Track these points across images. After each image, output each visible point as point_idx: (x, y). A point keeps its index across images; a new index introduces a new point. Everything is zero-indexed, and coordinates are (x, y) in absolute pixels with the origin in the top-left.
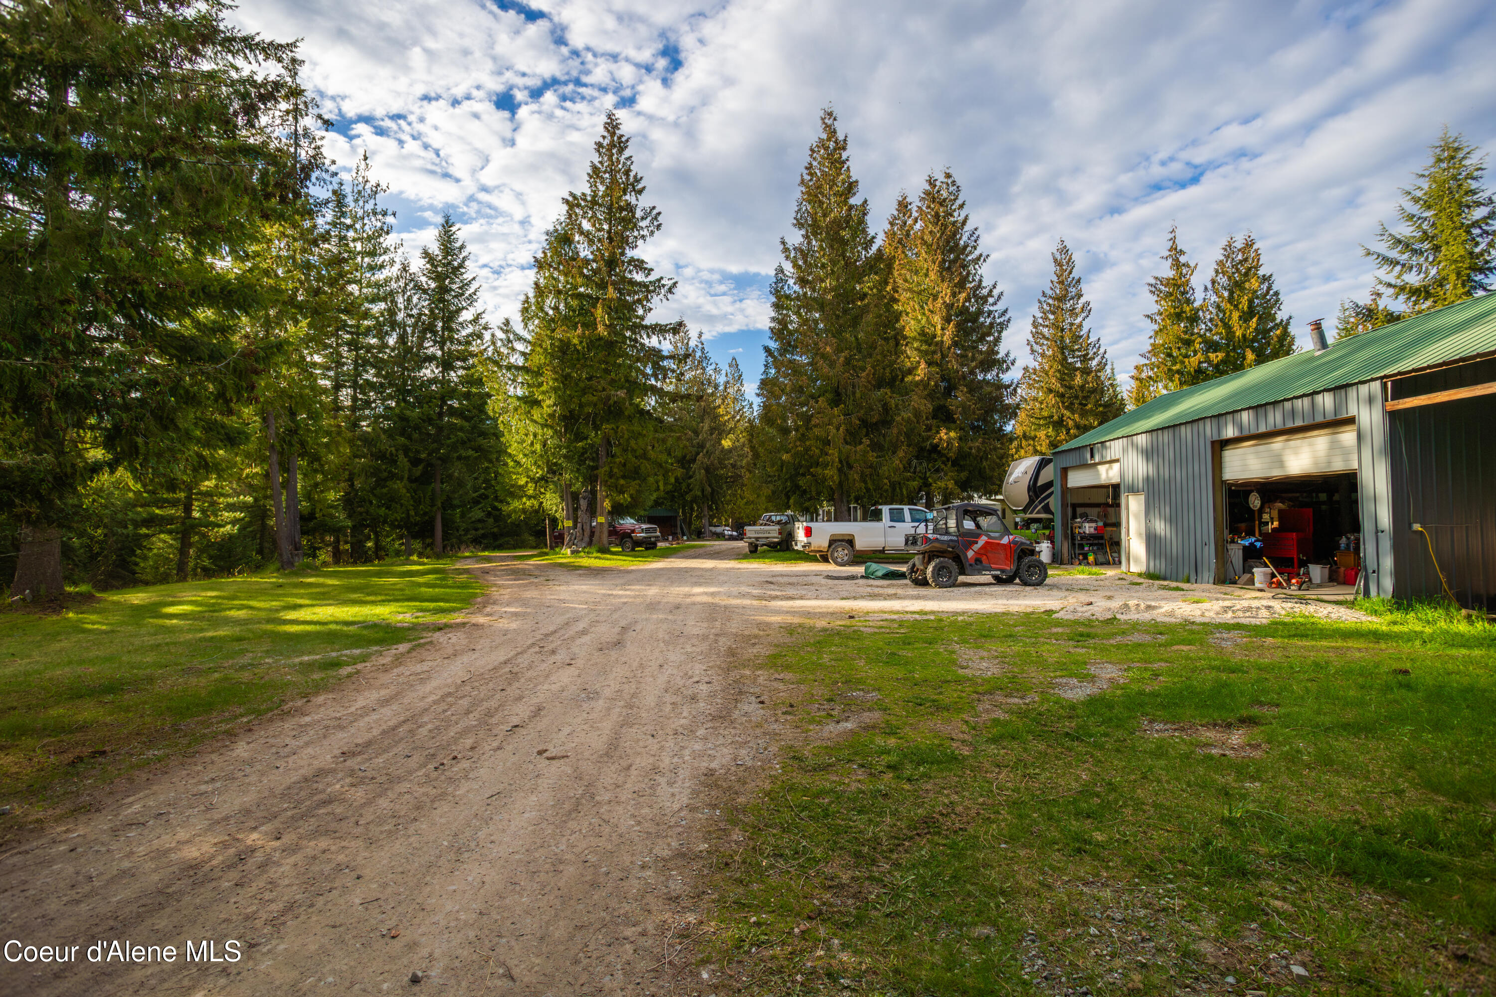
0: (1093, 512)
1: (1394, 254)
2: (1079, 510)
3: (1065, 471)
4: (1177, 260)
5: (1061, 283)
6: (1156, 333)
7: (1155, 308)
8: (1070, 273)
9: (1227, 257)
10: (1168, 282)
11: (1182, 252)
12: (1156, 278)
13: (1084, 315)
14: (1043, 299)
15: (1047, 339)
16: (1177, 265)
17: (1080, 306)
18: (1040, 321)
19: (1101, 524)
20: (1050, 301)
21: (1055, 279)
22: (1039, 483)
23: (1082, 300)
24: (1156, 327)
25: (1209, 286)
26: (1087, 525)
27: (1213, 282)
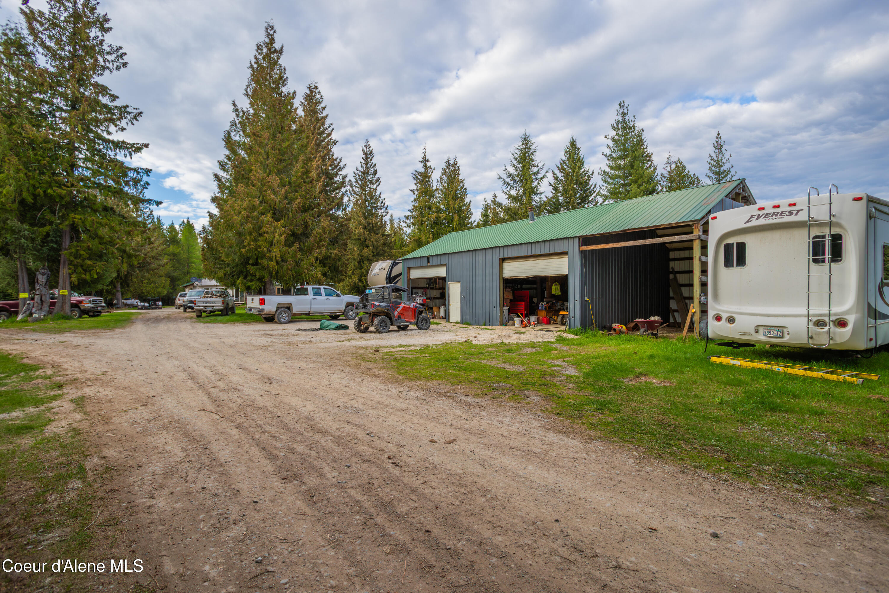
0: (420, 291)
1: (508, 180)
2: (414, 291)
3: (409, 269)
4: (426, 164)
5: (366, 164)
6: (415, 200)
7: (414, 187)
8: (371, 160)
9: (447, 167)
10: (422, 174)
11: (428, 161)
12: (416, 171)
13: (377, 184)
14: (356, 172)
15: (358, 195)
16: (426, 167)
17: (375, 179)
18: (354, 184)
19: (425, 298)
20: (360, 174)
21: (363, 162)
22: (392, 276)
23: (377, 176)
24: (415, 197)
25: (439, 180)
26: (418, 298)
27: (441, 178)
